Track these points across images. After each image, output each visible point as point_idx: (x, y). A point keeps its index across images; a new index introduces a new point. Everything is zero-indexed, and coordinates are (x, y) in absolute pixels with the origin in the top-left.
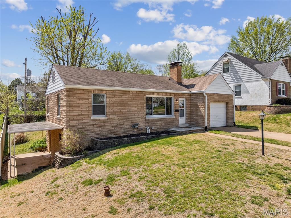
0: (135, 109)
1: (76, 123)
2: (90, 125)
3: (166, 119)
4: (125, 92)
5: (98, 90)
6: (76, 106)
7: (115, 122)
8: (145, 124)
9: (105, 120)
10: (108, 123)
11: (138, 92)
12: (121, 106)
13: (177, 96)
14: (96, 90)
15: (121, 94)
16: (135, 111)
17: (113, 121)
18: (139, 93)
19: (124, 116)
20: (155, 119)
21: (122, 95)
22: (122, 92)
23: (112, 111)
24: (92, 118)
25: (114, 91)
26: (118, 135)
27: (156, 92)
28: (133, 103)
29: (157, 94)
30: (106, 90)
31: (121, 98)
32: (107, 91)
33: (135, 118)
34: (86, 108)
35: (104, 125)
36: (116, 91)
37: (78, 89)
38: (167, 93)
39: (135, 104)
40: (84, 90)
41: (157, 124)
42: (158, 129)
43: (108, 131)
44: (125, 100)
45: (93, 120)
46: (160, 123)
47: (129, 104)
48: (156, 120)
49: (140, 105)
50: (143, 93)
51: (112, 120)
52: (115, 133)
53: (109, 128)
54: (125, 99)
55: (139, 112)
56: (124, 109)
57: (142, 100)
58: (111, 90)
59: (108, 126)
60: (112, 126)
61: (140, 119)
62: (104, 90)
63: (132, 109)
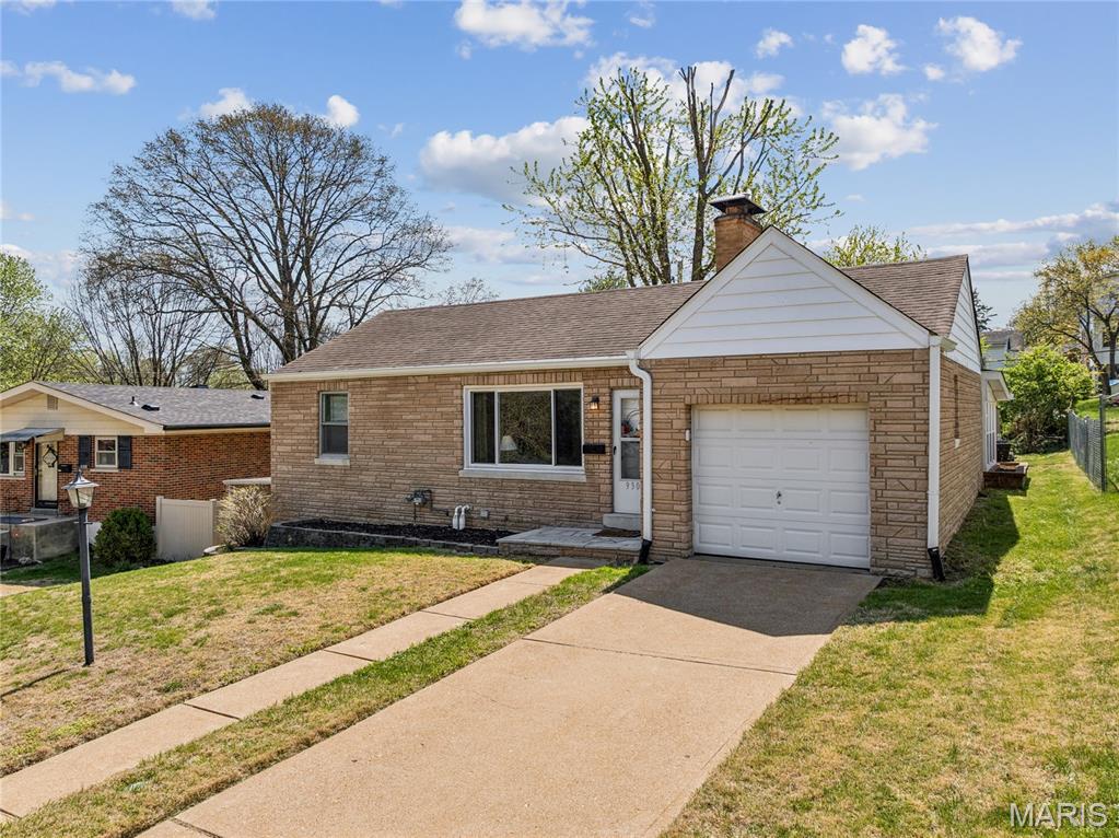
0: (423, 438)
1: (288, 472)
2: (315, 481)
3: (544, 482)
4: (395, 382)
5: (330, 382)
6: (288, 427)
7: (368, 479)
8: (460, 494)
9: (344, 468)
10: (351, 480)
11: (435, 376)
12: (385, 428)
13: (599, 382)
14: (324, 382)
15: (384, 389)
16: (426, 444)
17: (364, 473)
18: (437, 380)
19: (393, 461)
20: (496, 481)
21: (387, 393)
22: (386, 382)
23: (360, 442)
24: (317, 461)
25: (364, 379)
26: (375, 521)
27: (499, 373)
28: (419, 417)
29: (501, 378)
30: (347, 381)
31: (384, 403)
32: (350, 383)
33: (423, 470)
34: (306, 433)
35: (341, 484)
36: (371, 379)
37: (292, 383)
38: (544, 372)
39: (425, 420)
40: (301, 384)
41: (505, 499)
42: (506, 519)
43: (352, 504)
44: (396, 407)
45: (321, 467)
46: (519, 495)
47: (408, 421)
48: (501, 484)
49: (441, 424)
50: (451, 379)
51: (361, 469)
52: (370, 512)
53: (354, 496)
54: (395, 403)
55: (437, 448)
56: (391, 437)
57: (445, 405)
58: (360, 380)
59: (353, 489)
60: (362, 492)
61: (441, 476)
62: (341, 380)
63: (415, 437)
